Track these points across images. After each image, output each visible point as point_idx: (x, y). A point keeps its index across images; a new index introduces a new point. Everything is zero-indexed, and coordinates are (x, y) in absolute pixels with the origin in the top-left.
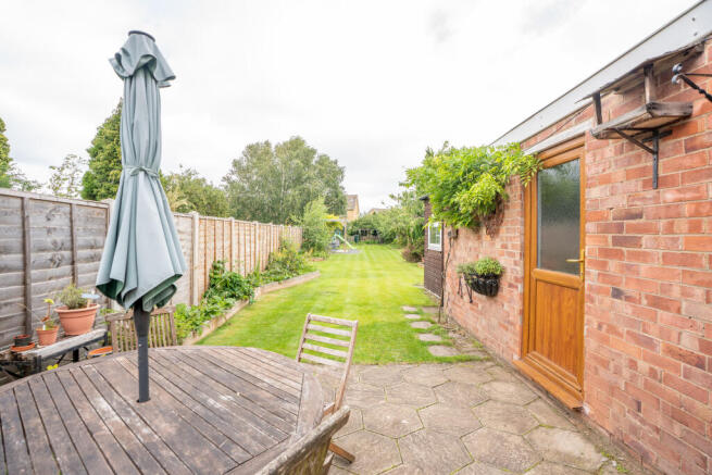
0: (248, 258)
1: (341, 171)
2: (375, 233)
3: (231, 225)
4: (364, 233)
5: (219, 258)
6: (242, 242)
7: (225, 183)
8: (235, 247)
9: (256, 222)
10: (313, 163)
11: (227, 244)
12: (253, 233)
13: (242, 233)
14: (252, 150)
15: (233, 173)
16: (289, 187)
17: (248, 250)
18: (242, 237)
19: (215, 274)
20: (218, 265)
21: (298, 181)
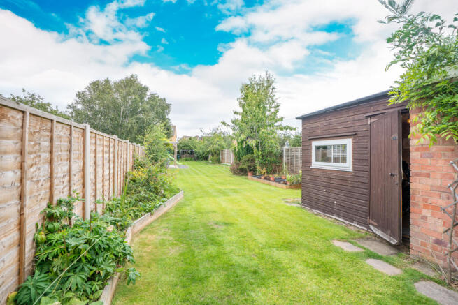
0: (106, 183)
1: (168, 107)
2: (192, 153)
3: (84, 136)
4: (184, 153)
5: (61, 194)
6: (100, 162)
7: (70, 110)
8: (90, 170)
9: (116, 137)
10: (146, 99)
11: (76, 166)
12: (112, 150)
13: (99, 149)
14: (95, 85)
15: (77, 103)
16: (126, 117)
17: (107, 172)
18: (99, 155)
19: (50, 231)
20: (57, 211)
21: (134, 112)
